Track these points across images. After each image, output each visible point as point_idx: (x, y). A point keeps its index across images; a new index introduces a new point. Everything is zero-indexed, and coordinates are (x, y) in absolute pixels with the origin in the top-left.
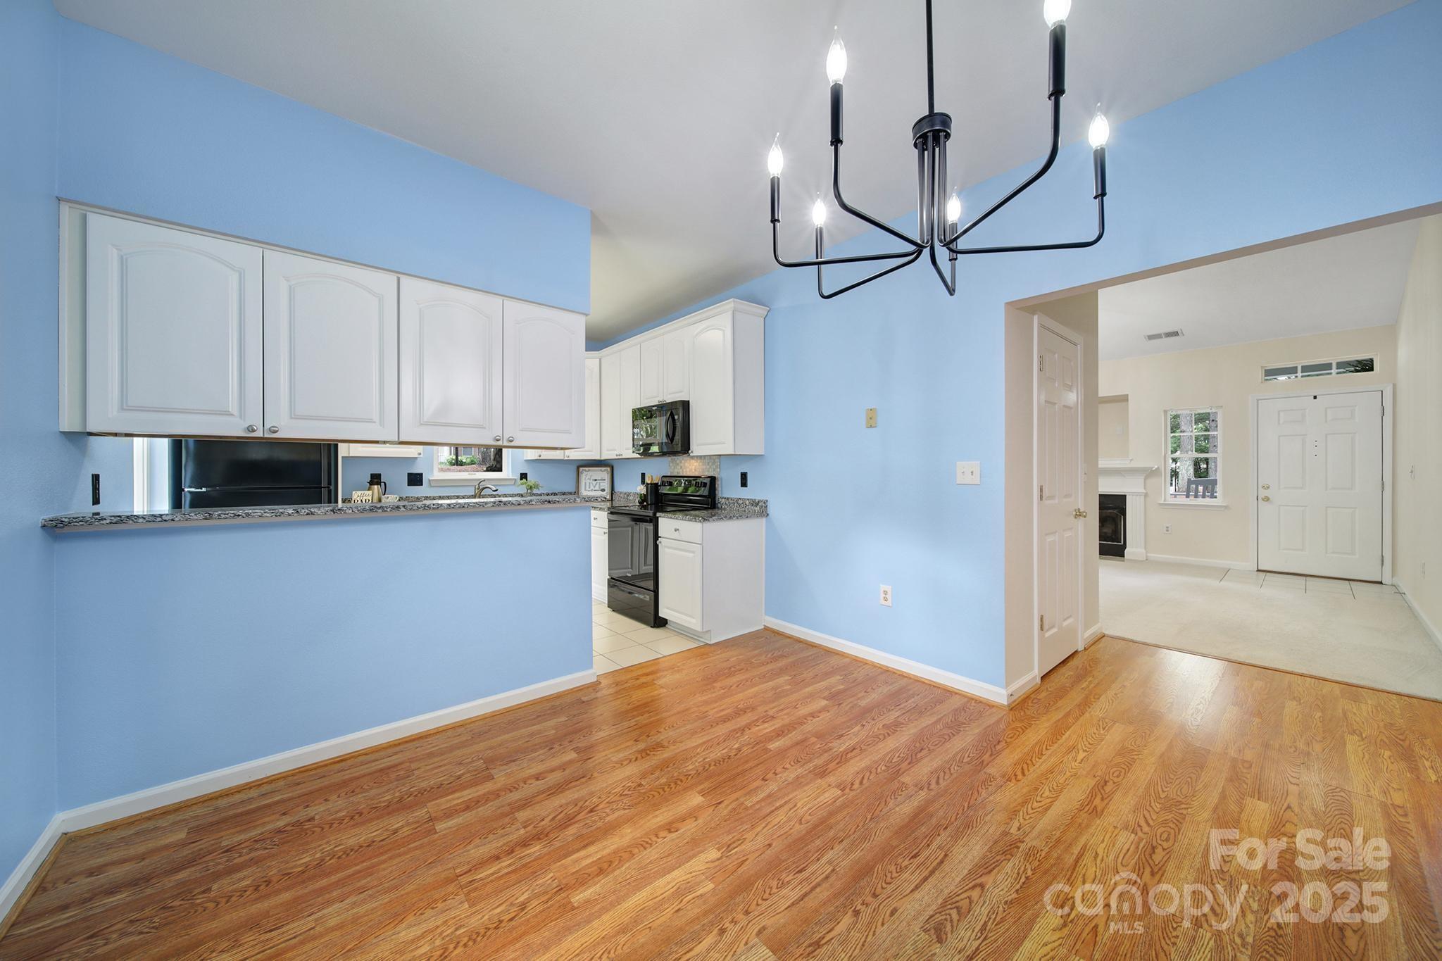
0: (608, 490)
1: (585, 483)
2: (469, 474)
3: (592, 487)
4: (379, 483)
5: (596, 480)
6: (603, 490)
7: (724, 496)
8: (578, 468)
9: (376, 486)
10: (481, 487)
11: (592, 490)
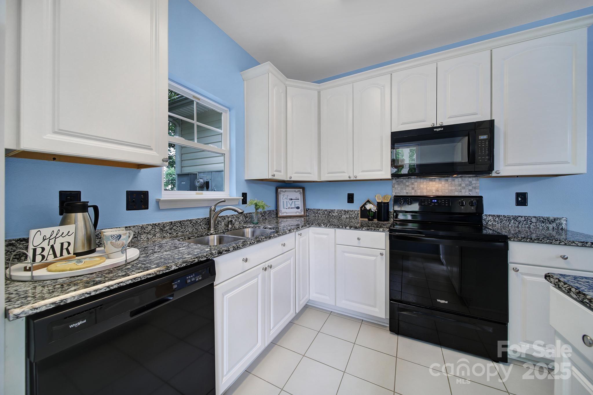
1: (283, 202)
2: (197, 194)
5: (292, 199)
6: (298, 208)
10: (218, 209)
11: (289, 208)
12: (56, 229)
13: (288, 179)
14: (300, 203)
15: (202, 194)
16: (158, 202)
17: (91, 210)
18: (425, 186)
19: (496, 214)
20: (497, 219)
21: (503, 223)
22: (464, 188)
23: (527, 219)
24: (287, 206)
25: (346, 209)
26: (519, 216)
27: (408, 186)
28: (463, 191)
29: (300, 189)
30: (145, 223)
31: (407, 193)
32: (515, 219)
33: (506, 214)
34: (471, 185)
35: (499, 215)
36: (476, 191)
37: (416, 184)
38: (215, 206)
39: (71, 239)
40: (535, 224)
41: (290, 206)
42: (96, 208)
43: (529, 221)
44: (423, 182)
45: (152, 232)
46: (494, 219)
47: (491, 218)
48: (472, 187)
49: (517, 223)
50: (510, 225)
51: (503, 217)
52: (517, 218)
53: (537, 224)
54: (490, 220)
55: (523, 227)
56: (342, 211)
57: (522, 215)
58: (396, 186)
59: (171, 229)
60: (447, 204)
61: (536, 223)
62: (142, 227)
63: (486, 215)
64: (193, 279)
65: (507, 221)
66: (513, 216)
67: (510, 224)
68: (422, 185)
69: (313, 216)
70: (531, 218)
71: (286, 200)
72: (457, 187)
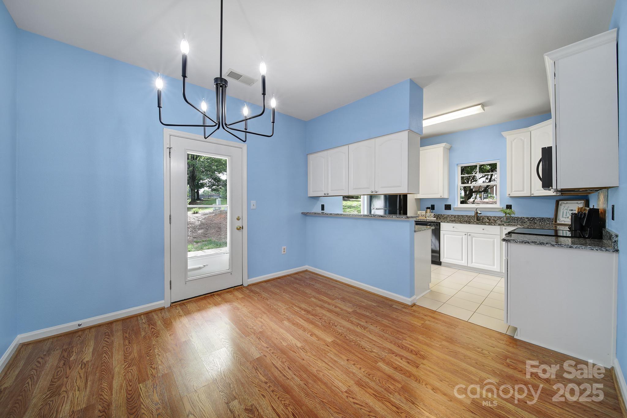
62: (448, 215)
71: (567, 211)
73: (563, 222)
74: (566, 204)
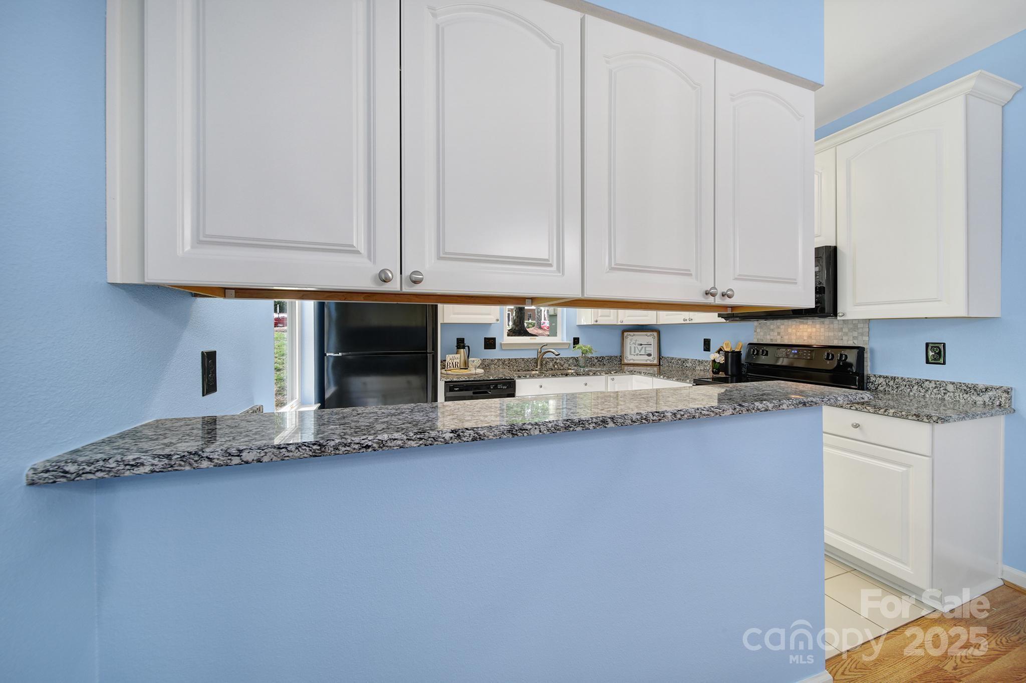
0: (655, 354)
2: (531, 339)
3: (637, 352)
4: (464, 347)
5: (641, 345)
6: (649, 355)
7: (878, 373)
8: (623, 332)
9: (462, 350)
11: (637, 355)
12: (454, 355)
13: (620, 323)
14: (653, 350)
15: (535, 339)
16: (501, 344)
17: (467, 348)
18: (794, 331)
19: (890, 375)
20: (891, 383)
21: (900, 389)
22: (846, 334)
23: (939, 385)
24: (635, 352)
25: (701, 359)
26: (927, 380)
27: (773, 330)
28: (845, 338)
29: (654, 333)
30: (493, 358)
31: (771, 340)
32: (920, 384)
33: (906, 376)
34: (856, 330)
35: (895, 377)
36: (864, 339)
37: (782, 327)
38: (541, 348)
39: (458, 361)
40: (952, 394)
41: (638, 352)
42: (469, 347)
43: (942, 389)
44: (792, 325)
45: (498, 364)
46: (887, 382)
47: (882, 380)
48: (858, 333)
49: (923, 391)
50: (911, 394)
51: (900, 381)
52: (923, 383)
53: (957, 394)
54: (881, 384)
55: (932, 398)
56: (696, 361)
57: (931, 379)
58: (758, 330)
59: (509, 363)
60: (809, 356)
61: (953, 392)
63: (875, 375)
64: (501, 387)
65: (907, 386)
66: (916, 379)
67: (911, 391)
68: (791, 329)
69: (667, 366)
70: (946, 385)
71: (635, 346)
72: (836, 333)
73: (632, 362)
74: (632, 336)
